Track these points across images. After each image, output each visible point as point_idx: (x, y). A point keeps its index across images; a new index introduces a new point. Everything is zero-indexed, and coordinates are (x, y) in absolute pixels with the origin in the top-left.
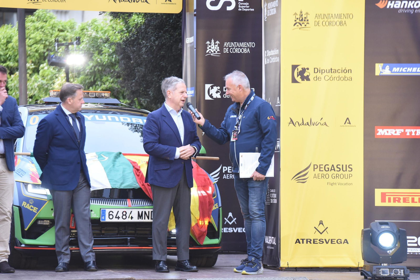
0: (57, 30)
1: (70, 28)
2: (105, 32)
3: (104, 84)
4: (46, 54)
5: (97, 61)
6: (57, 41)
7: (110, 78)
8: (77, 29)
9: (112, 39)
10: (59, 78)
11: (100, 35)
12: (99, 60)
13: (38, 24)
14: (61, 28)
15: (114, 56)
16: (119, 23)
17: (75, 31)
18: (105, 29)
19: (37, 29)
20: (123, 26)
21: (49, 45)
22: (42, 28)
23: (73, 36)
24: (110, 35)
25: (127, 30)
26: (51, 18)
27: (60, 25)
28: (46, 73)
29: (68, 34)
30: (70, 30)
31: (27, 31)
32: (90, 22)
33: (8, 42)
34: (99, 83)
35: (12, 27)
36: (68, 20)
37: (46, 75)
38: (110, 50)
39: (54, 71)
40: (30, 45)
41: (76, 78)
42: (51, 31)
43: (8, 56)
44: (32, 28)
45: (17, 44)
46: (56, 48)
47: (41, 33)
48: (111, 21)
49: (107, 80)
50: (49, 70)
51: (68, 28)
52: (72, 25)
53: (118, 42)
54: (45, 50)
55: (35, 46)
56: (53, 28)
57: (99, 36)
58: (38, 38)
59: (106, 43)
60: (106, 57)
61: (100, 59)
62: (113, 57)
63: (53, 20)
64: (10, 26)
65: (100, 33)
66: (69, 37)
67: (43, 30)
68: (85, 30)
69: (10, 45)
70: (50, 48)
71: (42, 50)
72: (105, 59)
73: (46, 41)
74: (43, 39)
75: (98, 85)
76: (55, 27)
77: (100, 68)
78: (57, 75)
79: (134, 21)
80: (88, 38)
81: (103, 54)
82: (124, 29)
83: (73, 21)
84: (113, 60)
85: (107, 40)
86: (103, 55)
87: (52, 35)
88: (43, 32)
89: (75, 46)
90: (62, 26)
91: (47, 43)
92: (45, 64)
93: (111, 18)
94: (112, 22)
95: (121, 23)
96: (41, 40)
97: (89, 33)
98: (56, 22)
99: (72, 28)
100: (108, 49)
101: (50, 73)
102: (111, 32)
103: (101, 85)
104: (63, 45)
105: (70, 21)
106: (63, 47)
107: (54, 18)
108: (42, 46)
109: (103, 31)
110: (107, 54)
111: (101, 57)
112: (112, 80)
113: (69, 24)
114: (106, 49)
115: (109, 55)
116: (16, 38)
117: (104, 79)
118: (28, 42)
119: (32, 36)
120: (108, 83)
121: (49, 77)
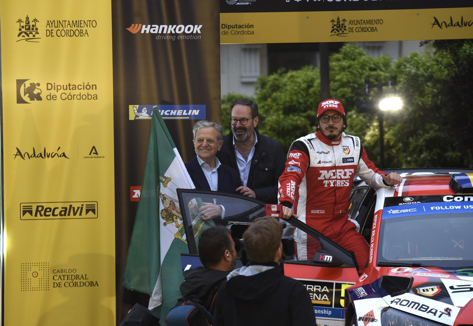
0: (367, 68)
1: (384, 66)
2: (428, 67)
3: (428, 133)
4: (354, 99)
5: (418, 104)
6: (367, 81)
7: (434, 125)
8: (393, 66)
9: (437, 75)
10: (372, 128)
11: (421, 71)
12: (420, 103)
13: (345, 63)
14: (373, 66)
15: (440, 97)
16: (446, 55)
17: (390, 69)
18: (428, 64)
19: (343, 69)
20: (450, 60)
21: (359, 88)
22: (349, 67)
23: (387, 75)
24: (434, 70)
25: (456, 63)
26: (361, 54)
27: (372, 63)
28: (355, 122)
29: (382, 73)
30: (383, 69)
31: (331, 72)
32: (409, 57)
33: (310, 86)
34: (421, 132)
35: (313, 68)
36: (382, 55)
37: (354, 124)
38: (435, 90)
39: (364, 120)
40: (335, 88)
41: (392, 127)
42: (360, 70)
43: (309, 103)
44: (337, 68)
45: (319, 89)
46: (367, 90)
47: (348, 73)
48: (435, 53)
49: (432, 128)
50: (358, 119)
51: (381, 65)
52: (387, 61)
53: (445, 79)
54: (353, 95)
55: (341, 89)
56: (363, 66)
57: (419, 73)
58: (345, 80)
59: (429, 81)
60: (430, 99)
61: (422, 102)
62: (438, 99)
63: (363, 57)
64: (311, 67)
65: (421, 70)
66: (382, 77)
67: (350, 70)
68: (402, 67)
69: (312, 90)
70: (359, 91)
71: (350, 95)
72: (428, 100)
73: (354, 82)
74: (351, 80)
75: (420, 134)
76: (365, 65)
77: (422, 113)
78: (368, 124)
79: (466, 52)
80: (406, 77)
81: (425, 95)
82: (453, 63)
83: (387, 57)
84: (439, 102)
85: (430, 78)
86: (426, 97)
87: (361, 74)
88: (350, 72)
89: (390, 87)
90: (374, 64)
91: (356, 86)
92: (353, 112)
93: (434, 50)
94: (437, 55)
95: (449, 56)
96: (349, 82)
97: (407, 70)
98: (367, 59)
99: (387, 65)
100: (431, 89)
101: (360, 122)
102: (436, 67)
103: (424, 134)
104: (375, 86)
105: (383, 58)
106: (375, 89)
107: (364, 55)
108: (349, 90)
109: (425, 67)
110: (430, 95)
111: (423, 99)
112: (437, 127)
113: (382, 61)
114: (429, 88)
115: (433, 97)
116: (318, 82)
117: (428, 126)
118: (333, 85)
119: (338, 77)
120: (432, 132)
121: (358, 127)
